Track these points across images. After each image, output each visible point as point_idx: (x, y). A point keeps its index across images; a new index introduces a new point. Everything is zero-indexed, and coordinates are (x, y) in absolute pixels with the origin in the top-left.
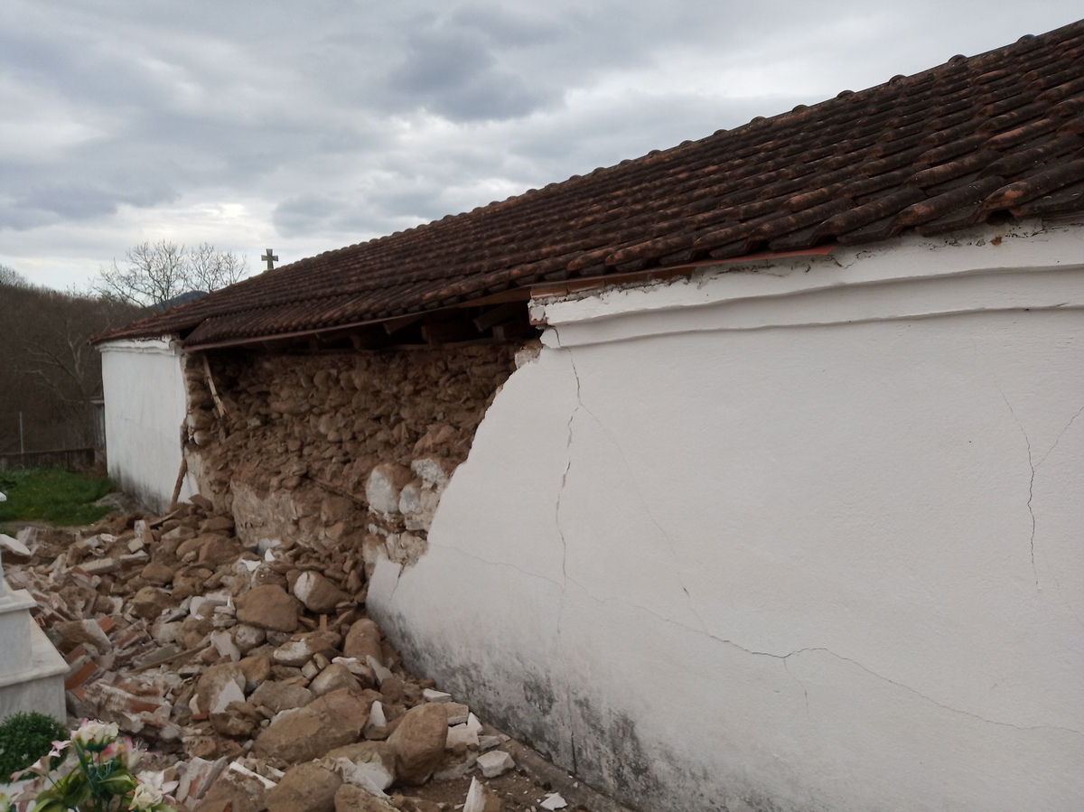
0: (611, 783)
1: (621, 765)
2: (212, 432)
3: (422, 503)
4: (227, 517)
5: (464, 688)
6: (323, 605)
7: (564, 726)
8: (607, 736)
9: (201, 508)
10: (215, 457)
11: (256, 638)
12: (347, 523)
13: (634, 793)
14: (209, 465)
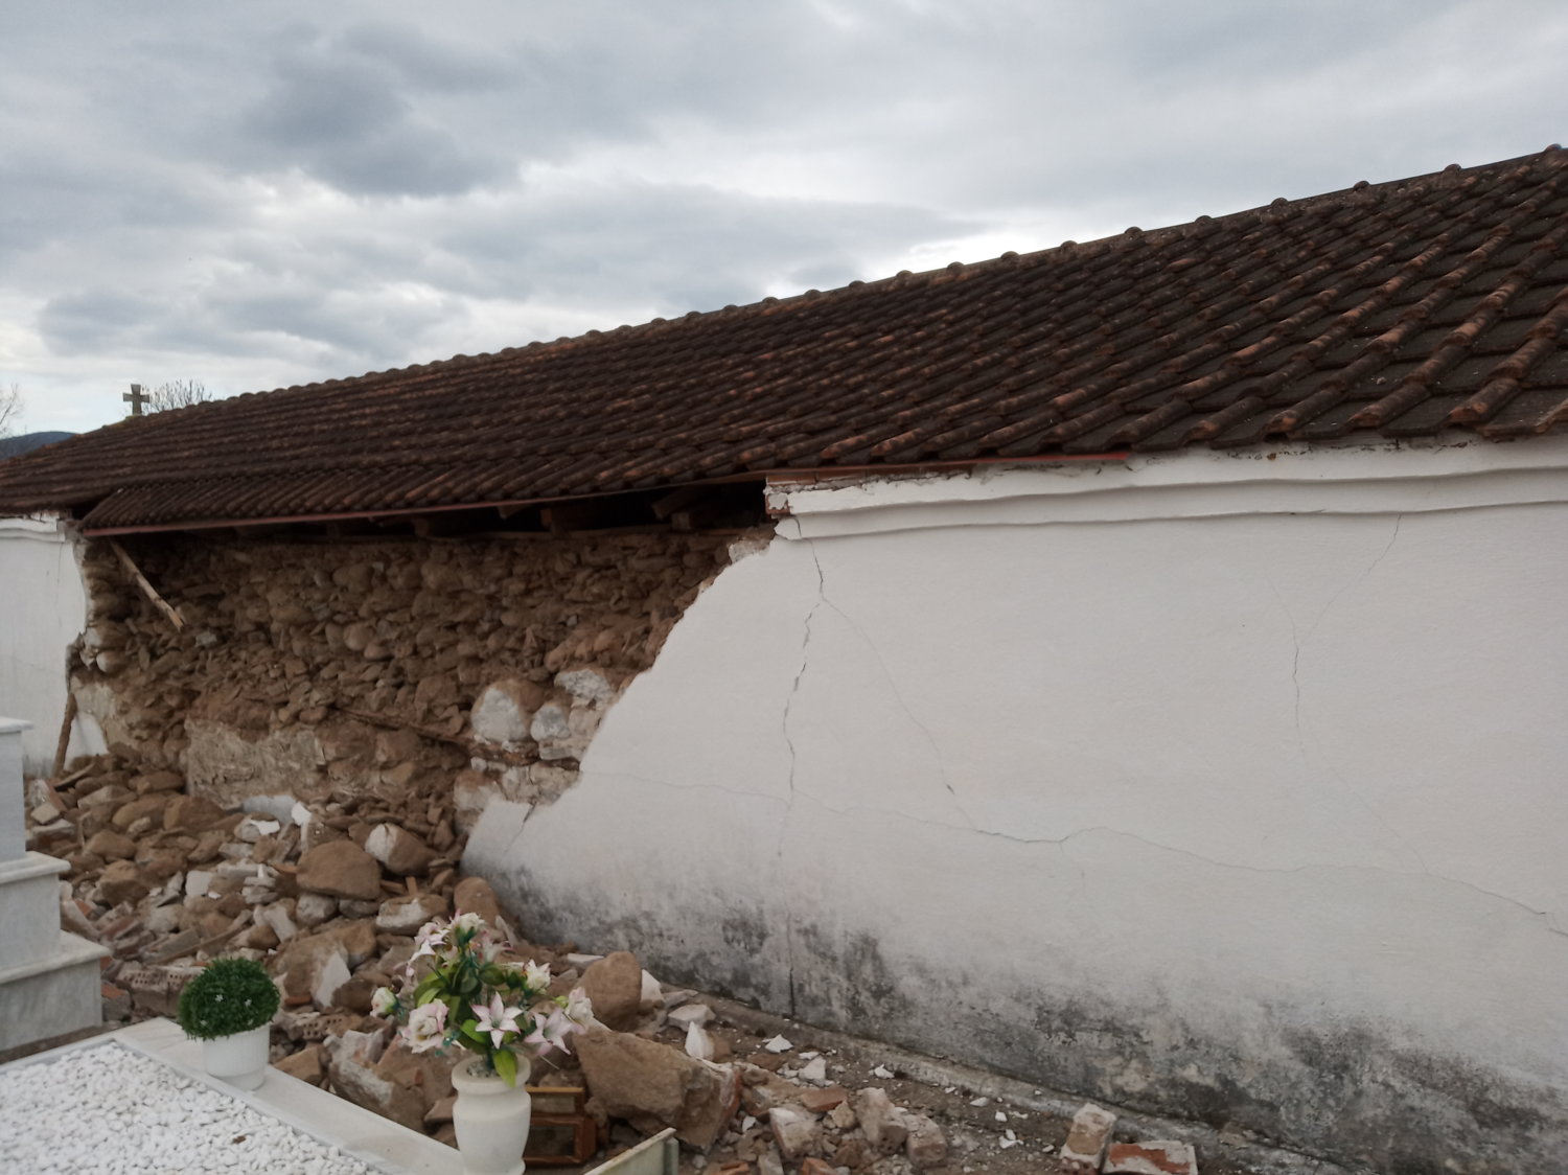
0: (843, 1015)
1: (857, 992)
2: (128, 653)
3: (572, 725)
4: (173, 772)
5: (626, 945)
6: (409, 865)
7: (777, 963)
8: (840, 963)
9: (127, 761)
10: (137, 688)
11: (325, 911)
12: (417, 763)
13: (873, 1020)
14: (129, 701)
